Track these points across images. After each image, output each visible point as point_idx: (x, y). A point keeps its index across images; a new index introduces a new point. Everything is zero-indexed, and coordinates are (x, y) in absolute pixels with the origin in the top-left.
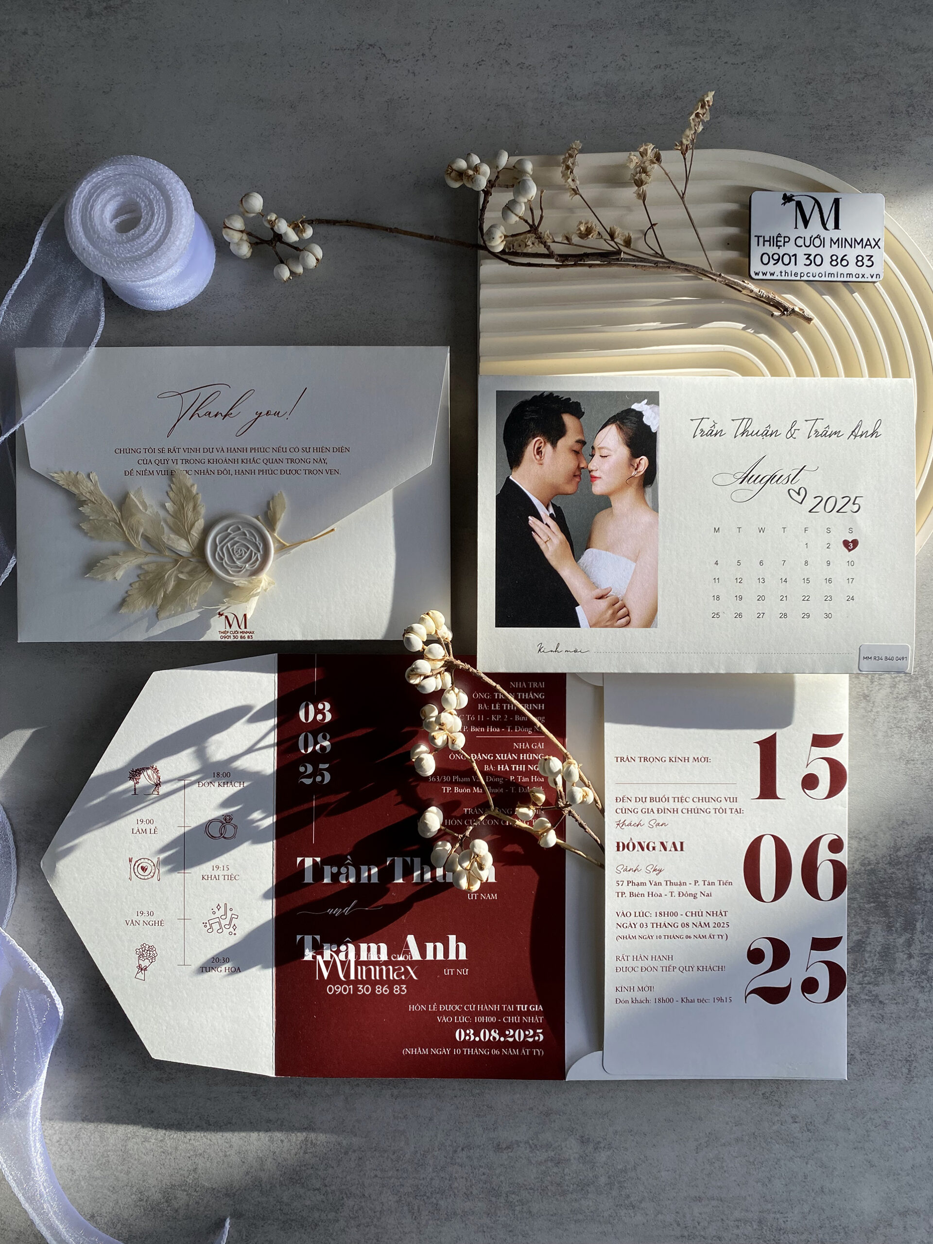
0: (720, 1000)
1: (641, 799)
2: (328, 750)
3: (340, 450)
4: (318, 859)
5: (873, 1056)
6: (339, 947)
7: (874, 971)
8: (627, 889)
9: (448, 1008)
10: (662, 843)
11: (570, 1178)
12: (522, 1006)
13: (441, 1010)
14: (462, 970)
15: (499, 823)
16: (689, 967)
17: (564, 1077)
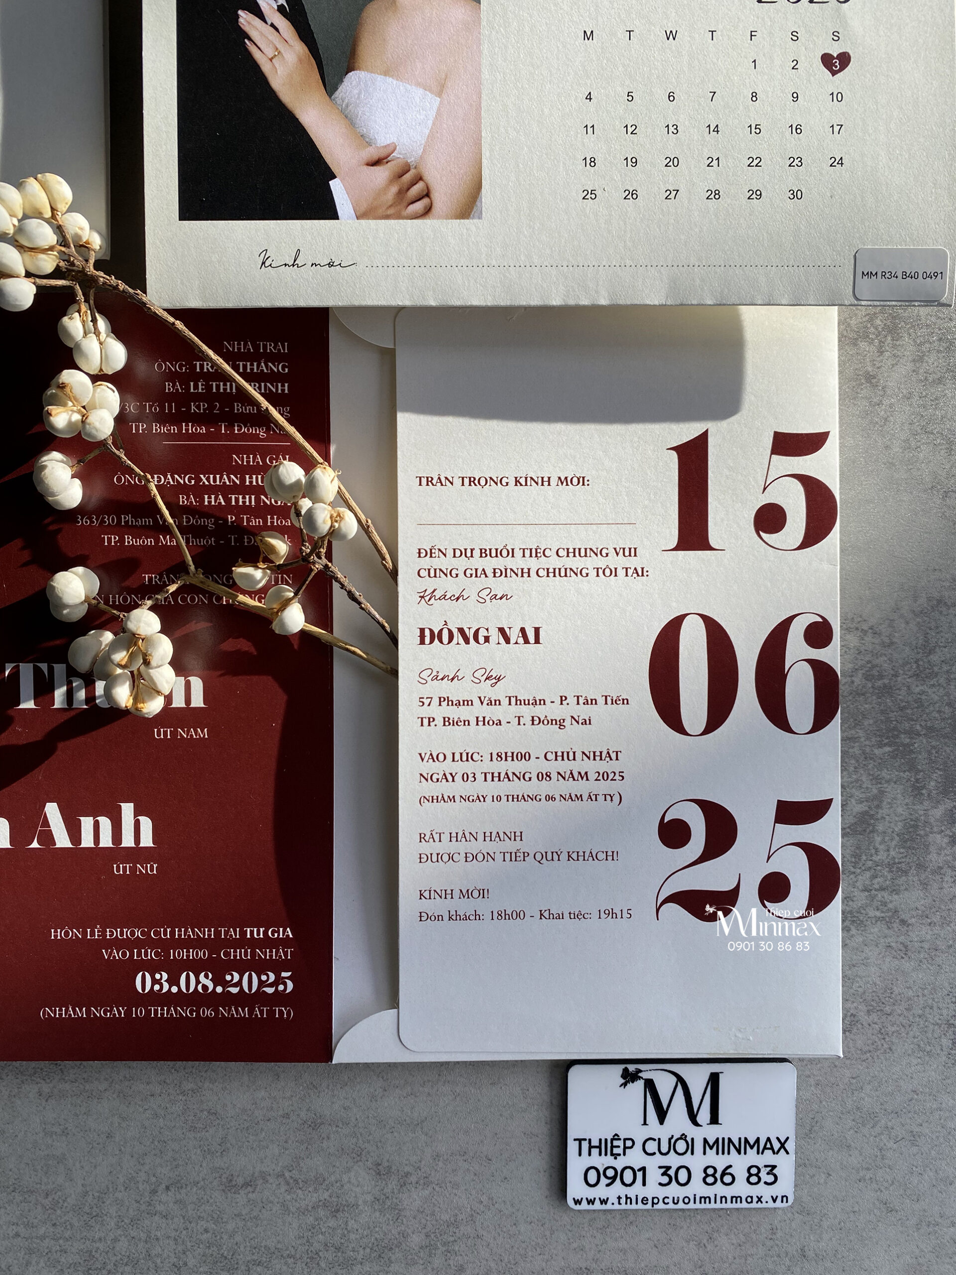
0: (611, 913)
1: (464, 553)
5: (890, 1018)
7: (890, 866)
8: (439, 712)
9: (122, 934)
10: (502, 630)
11: (358, 1236)
12: (255, 929)
13: (108, 937)
14: (147, 866)
15: (210, 600)
16: (552, 853)
17: (329, 1057)
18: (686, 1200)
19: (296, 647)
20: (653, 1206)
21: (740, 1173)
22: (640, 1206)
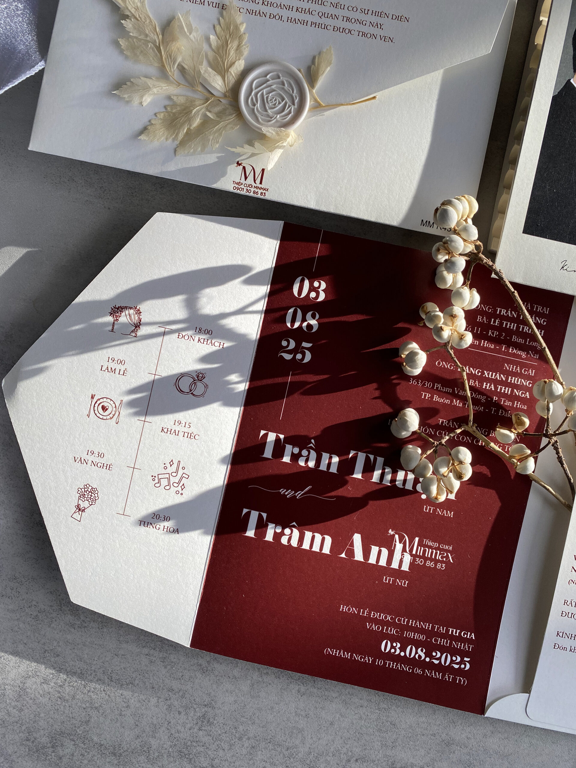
2: (315, 330)
3: (399, 18)
4: (282, 436)
6: (283, 529)
9: (380, 617)
12: (455, 630)
13: (372, 616)
14: (402, 581)
15: (472, 441)
17: (482, 711)
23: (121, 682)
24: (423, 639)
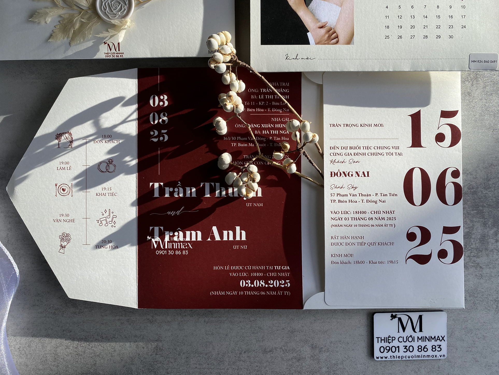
0: (392, 262)
1: (344, 148)
2: (166, 122)
4: (162, 184)
5: (476, 298)
6: (174, 233)
7: (476, 249)
8: (337, 198)
9: (236, 268)
10: (357, 172)
11: (305, 368)
12: (278, 267)
13: (231, 269)
14: (244, 246)
15: (264, 163)
16: (373, 243)
17: (302, 307)
18: (412, 357)
19: (289, 178)
20: (402, 359)
21: (430, 348)
22: (398, 359)
23: (108, 338)
24: (262, 275)
